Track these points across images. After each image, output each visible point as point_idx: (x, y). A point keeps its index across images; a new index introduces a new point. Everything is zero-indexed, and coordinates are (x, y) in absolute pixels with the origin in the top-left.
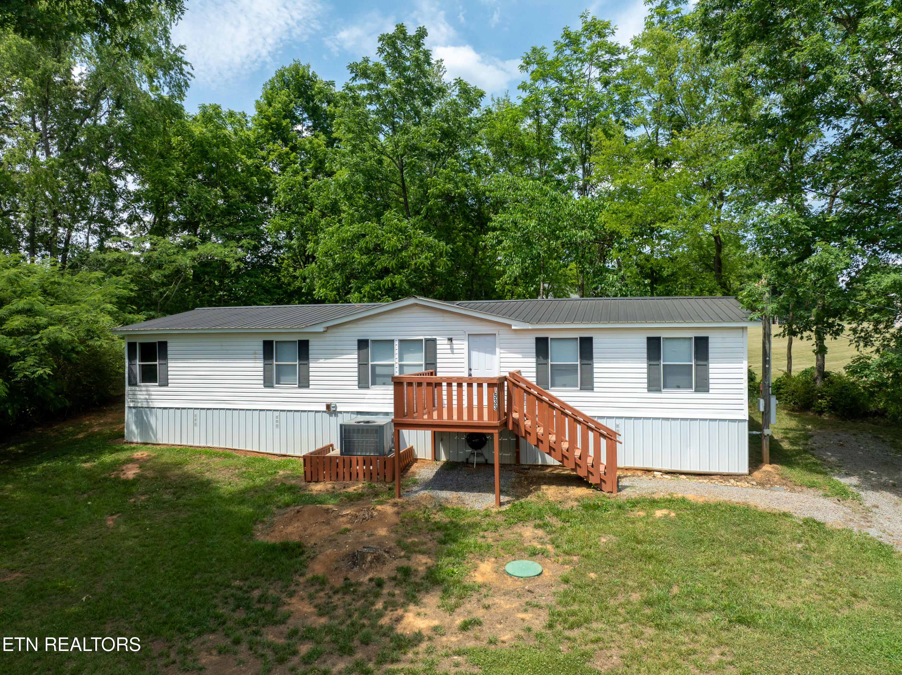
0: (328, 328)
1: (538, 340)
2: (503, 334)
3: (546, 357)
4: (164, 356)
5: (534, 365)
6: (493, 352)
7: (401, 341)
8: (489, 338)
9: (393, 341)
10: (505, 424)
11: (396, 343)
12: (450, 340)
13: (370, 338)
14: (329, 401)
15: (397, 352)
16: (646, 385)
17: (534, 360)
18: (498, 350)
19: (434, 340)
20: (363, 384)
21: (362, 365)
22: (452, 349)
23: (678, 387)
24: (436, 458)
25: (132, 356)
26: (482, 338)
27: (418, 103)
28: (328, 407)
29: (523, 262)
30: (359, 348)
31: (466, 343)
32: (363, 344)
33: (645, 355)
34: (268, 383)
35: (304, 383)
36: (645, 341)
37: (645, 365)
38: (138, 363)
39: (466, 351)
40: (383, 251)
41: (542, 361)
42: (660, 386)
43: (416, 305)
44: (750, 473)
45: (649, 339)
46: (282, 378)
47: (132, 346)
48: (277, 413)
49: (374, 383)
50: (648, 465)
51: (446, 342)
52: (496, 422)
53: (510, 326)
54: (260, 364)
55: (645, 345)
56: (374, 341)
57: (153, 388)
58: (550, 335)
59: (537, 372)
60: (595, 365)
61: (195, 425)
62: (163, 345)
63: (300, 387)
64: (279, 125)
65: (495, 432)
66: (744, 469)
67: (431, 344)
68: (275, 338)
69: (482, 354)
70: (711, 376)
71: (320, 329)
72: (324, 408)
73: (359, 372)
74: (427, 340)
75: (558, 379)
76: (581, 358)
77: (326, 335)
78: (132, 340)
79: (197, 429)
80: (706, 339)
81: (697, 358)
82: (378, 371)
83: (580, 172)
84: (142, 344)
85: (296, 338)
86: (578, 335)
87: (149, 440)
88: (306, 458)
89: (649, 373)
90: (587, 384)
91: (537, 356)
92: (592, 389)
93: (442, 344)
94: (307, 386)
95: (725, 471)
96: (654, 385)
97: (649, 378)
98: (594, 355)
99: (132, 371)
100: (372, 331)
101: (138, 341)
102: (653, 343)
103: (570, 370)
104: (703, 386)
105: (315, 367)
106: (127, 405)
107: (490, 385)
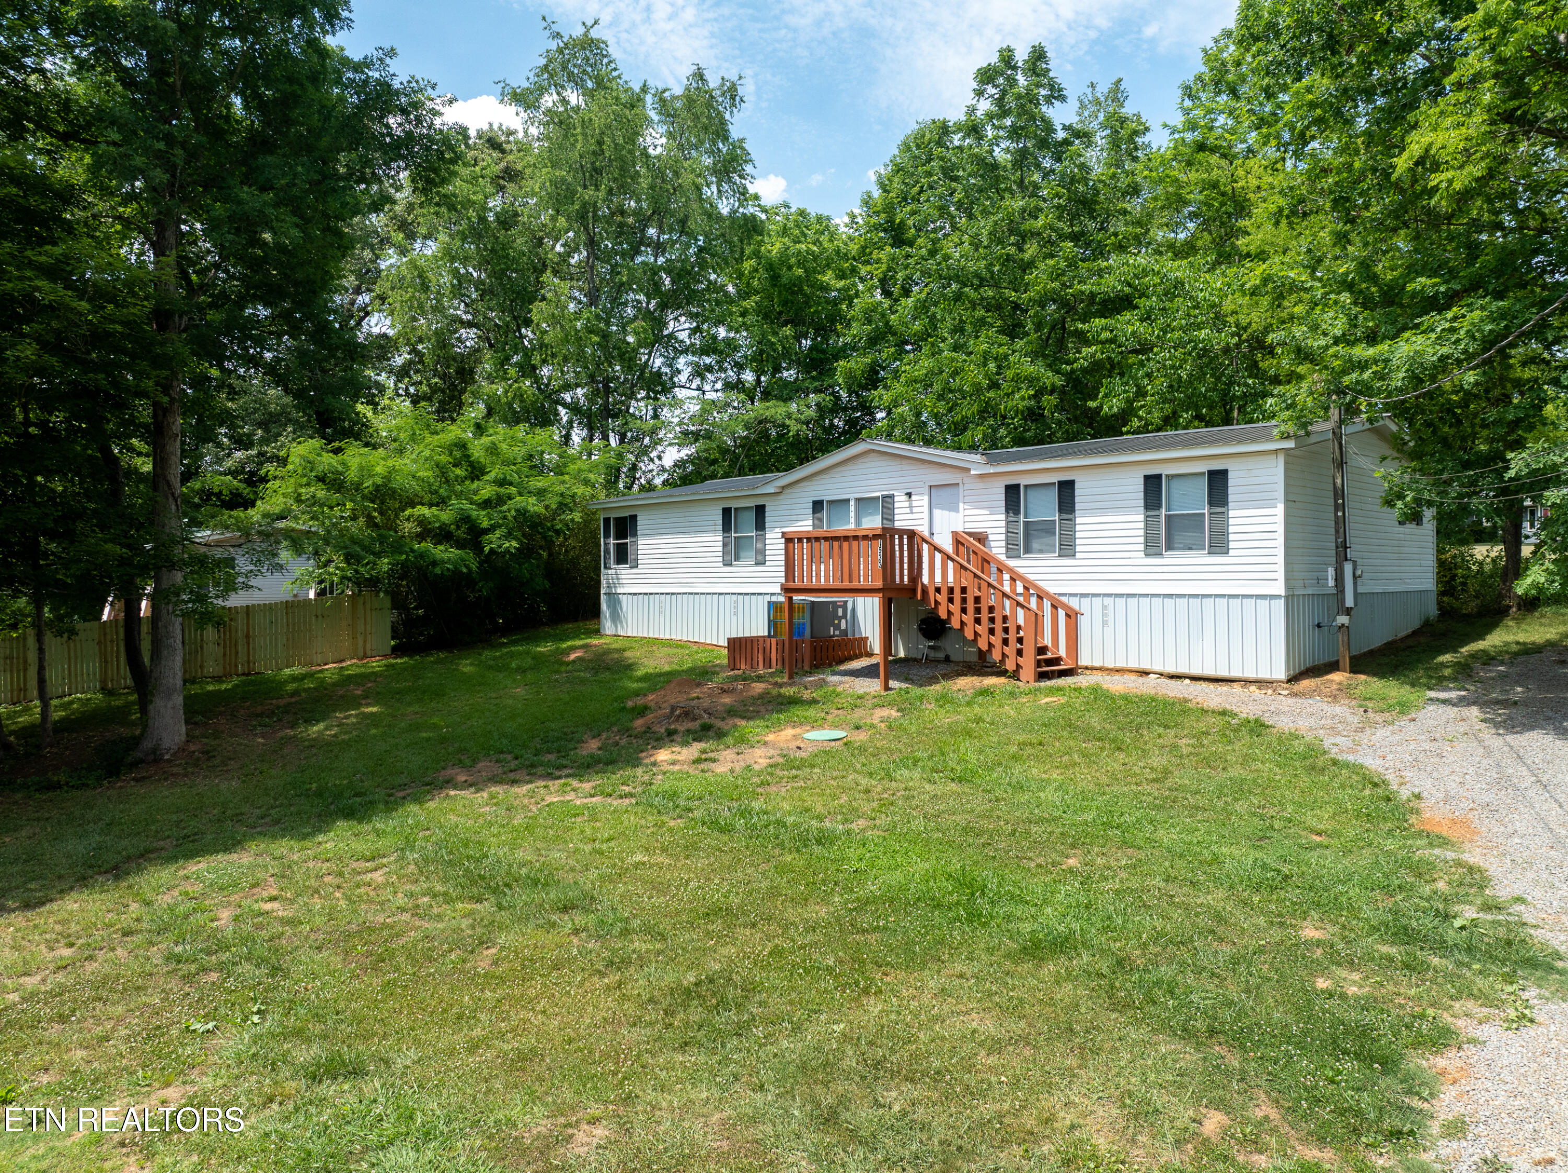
0: (783, 488)
1: (1007, 488)
2: (967, 484)
3: (1017, 513)
4: (635, 534)
5: (1003, 524)
6: (957, 510)
7: (858, 500)
8: (952, 490)
9: (848, 501)
10: (915, 591)
11: (852, 503)
12: (909, 495)
13: (826, 498)
15: (852, 514)
16: (1142, 547)
17: (1003, 517)
18: (961, 506)
19: (892, 497)
22: (911, 507)
23: (1190, 548)
25: (607, 536)
26: (945, 491)
30: (814, 512)
31: (926, 498)
32: (818, 506)
33: (1142, 503)
34: (727, 560)
35: (760, 558)
36: (1142, 480)
37: (1142, 517)
38: (612, 541)
39: (926, 509)
41: (1012, 517)
42: (1159, 547)
43: (873, 451)
44: (1293, 679)
45: (1147, 478)
46: (742, 554)
47: (607, 522)
48: (735, 598)
50: (1145, 666)
51: (905, 498)
53: (969, 470)
54: (719, 538)
55: (1141, 488)
56: (831, 502)
57: (624, 571)
58: (1022, 481)
59: (1007, 534)
60: (1078, 520)
61: (660, 613)
62: (634, 518)
63: (756, 564)
66: (1280, 673)
67: (889, 499)
68: (734, 505)
69: (946, 513)
70: (1231, 529)
71: (770, 489)
72: (779, 590)
74: (884, 497)
75: (1032, 543)
76: (1060, 511)
77: (782, 497)
78: (607, 515)
79: (662, 618)
80: (1224, 473)
81: (1211, 504)
84: (615, 520)
85: (753, 503)
86: (1054, 478)
87: (621, 632)
88: (730, 641)
89: (1146, 528)
90: (1067, 549)
91: (1007, 511)
92: (1073, 556)
93: (900, 501)
94: (763, 563)
95: (1251, 674)
96: (1152, 547)
97: (1146, 536)
98: (1077, 506)
99: (607, 551)
100: (828, 490)
101: (613, 515)
102: (1153, 484)
103: (1046, 528)
104: (1219, 544)
105: (771, 538)
106: (602, 591)
107: (875, 537)
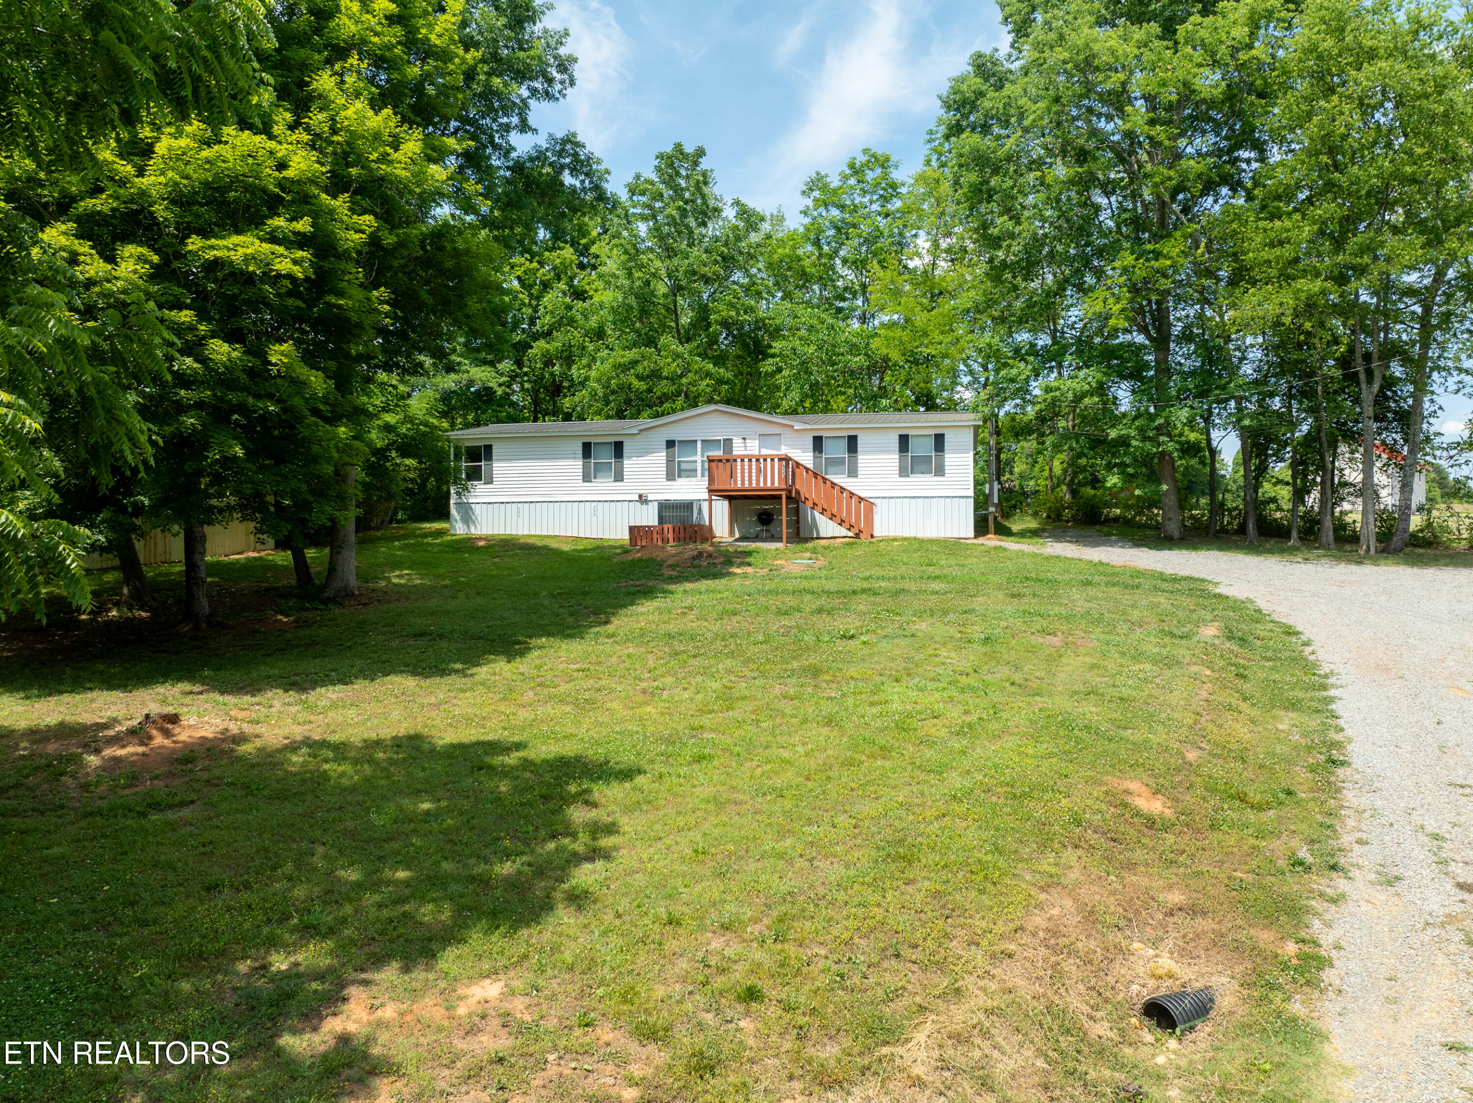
0: (641, 430)
1: (815, 438)
2: (786, 434)
3: (821, 452)
4: (489, 457)
5: (811, 458)
6: (779, 449)
7: (703, 441)
8: (776, 437)
9: (696, 441)
10: (790, 492)
11: (699, 444)
12: (744, 438)
13: (677, 439)
14: (641, 492)
15: (699, 449)
16: (897, 472)
17: (812, 454)
18: (781, 445)
19: (731, 440)
20: (670, 476)
21: (670, 461)
22: (745, 444)
23: (922, 473)
24: (732, 533)
25: (458, 460)
26: (770, 438)
27: (693, 224)
28: (640, 496)
29: (802, 388)
30: (668, 447)
31: (757, 441)
32: (670, 444)
33: (897, 449)
34: (586, 478)
35: (619, 477)
36: (897, 437)
37: (897, 457)
38: (464, 464)
39: (755, 445)
40: (660, 377)
41: (818, 454)
42: (908, 472)
43: (717, 411)
44: (976, 537)
45: (900, 436)
46: (598, 474)
48: (595, 504)
49: (679, 476)
50: (899, 534)
51: (741, 440)
52: (784, 486)
53: (793, 426)
54: (580, 463)
55: (897, 441)
56: (680, 442)
57: (477, 487)
58: (825, 434)
59: (814, 461)
60: (859, 457)
61: (518, 516)
62: (489, 448)
63: (615, 481)
65: (784, 493)
66: (972, 534)
67: (728, 443)
68: (593, 440)
70: (946, 464)
71: (635, 431)
72: (637, 498)
73: (667, 467)
74: (725, 440)
75: (830, 469)
76: (849, 452)
77: (638, 437)
78: (458, 444)
79: (520, 520)
80: (943, 436)
81: (936, 451)
82: (683, 466)
83: (859, 302)
84: (467, 448)
85: (612, 439)
86: (846, 434)
87: (473, 530)
88: (632, 529)
89: (900, 462)
90: (853, 472)
91: (814, 450)
92: (857, 476)
93: (737, 441)
94: (622, 480)
95: (956, 535)
96: (903, 472)
97: (900, 467)
98: (859, 450)
99: (457, 471)
100: (678, 433)
101: (465, 445)
102: (904, 442)
103: (840, 462)
104: (940, 471)
105: (629, 464)
106: (452, 501)
107: (780, 460)
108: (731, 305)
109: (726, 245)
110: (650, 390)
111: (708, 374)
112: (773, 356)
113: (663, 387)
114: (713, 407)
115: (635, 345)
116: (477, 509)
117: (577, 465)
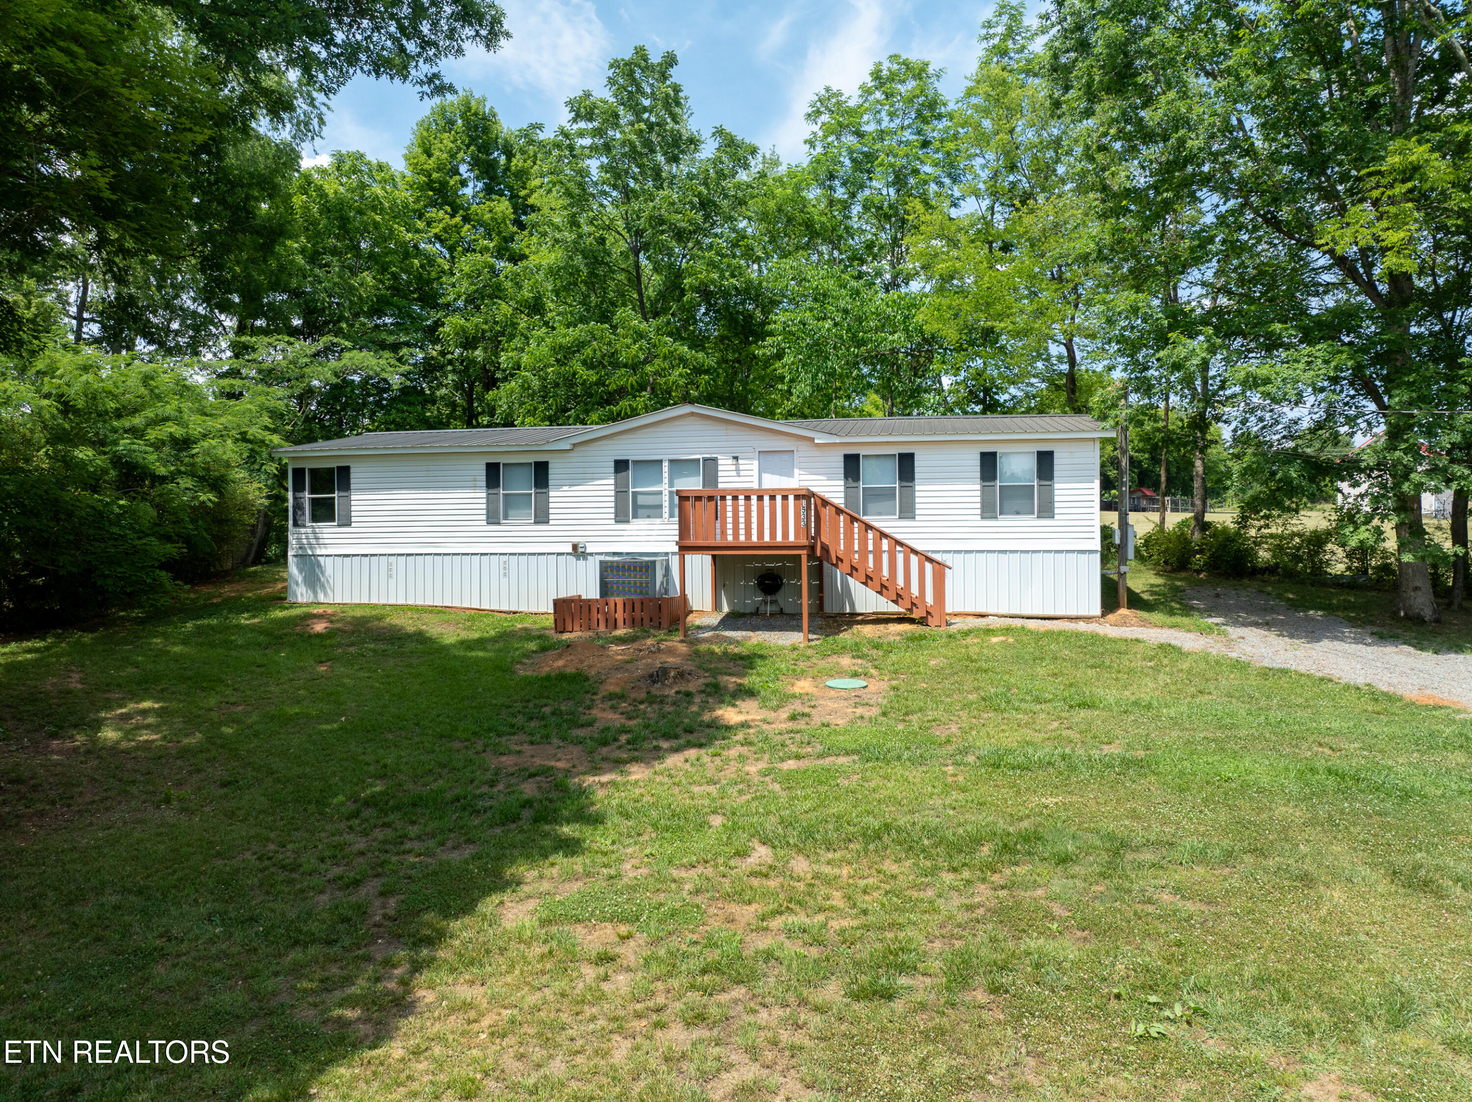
0: (574, 445)
1: (847, 457)
2: (802, 451)
3: (857, 479)
4: (345, 486)
5: (842, 489)
6: (791, 475)
7: (671, 461)
8: (785, 457)
9: (661, 461)
10: (812, 548)
11: (666, 465)
12: (736, 458)
13: (631, 458)
14: (575, 540)
15: (666, 475)
16: (979, 511)
17: (842, 483)
18: (796, 471)
19: (715, 460)
20: (621, 516)
21: (620, 493)
22: (738, 470)
23: (1018, 513)
24: (717, 606)
25: (298, 489)
26: (776, 457)
27: (660, 158)
28: (575, 547)
30: (616, 471)
31: (756, 463)
32: (621, 466)
33: (978, 475)
34: (493, 518)
35: (542, 517)
36: (978, 456)
37: (978, 487)
38: (307, 495)
39: (756, 473)
40: (616, 365)
41: (851, 484)
42: (995, 511)
43: (692, 414)
44: (1103, 615)
45: (983, 455)
46: (511, 512)
47: (299, 473)
48: (506, 558)
49: (635, 516)
50: (982, 609)
51: (730, 461)
52: (804, 542)
53: (812, 439)
54: (481, 495)
55: (978, 462)
56: (636, 462)
57: (327, 531)
58: (862, 451)
59: (846, 495)
60: (917, 488)
61: (389, 576)
62: (345, 472)
63: (536, 523)
64: (444, 184)
65: (804, 553)
66: (1097, 610)
67: (711, 464)
68: (502, 460)
69: (776, 477)
70: (1056, 498)
71: (565, 446)
72: (570, 550)
73: (616, 502)
74: (705, 460)
75: (871, 507)
76: (901, 479)
77: (572, 454)
78: (299, 465)
79: (392, 582)
80: (1051, 453)
81: (1040, 477)
82: (641, 500)
84: (312, 471)
85: (532, 459)
86: (896, 450)
87: (321, 598)
88: (557, 603)
89: (983, 496)
90: (907, 511)
91: (846, 477)
92: (913, 518)
93: (725, 465)
94: (547, 522)
95: (1073, 613)
96: (988, 511)
97: (983, 503)
98: (917, 476)
99: (298, 507)
100: (633, 449)
101: (308, 466)
102: (989, 461)
103: (887, 494)
104: (1047, 510)
105: (557, 496)
106: (291, 553)
107: (797, 497)
108: (712, 265)
109: (706, 184)
110: (600, 383)
111: (682, 360)
112: (771, 334)
113: (619, 379)
114: (687, 409)
115: (583, 320)
116: (327, 564)
117: (479, 497)
